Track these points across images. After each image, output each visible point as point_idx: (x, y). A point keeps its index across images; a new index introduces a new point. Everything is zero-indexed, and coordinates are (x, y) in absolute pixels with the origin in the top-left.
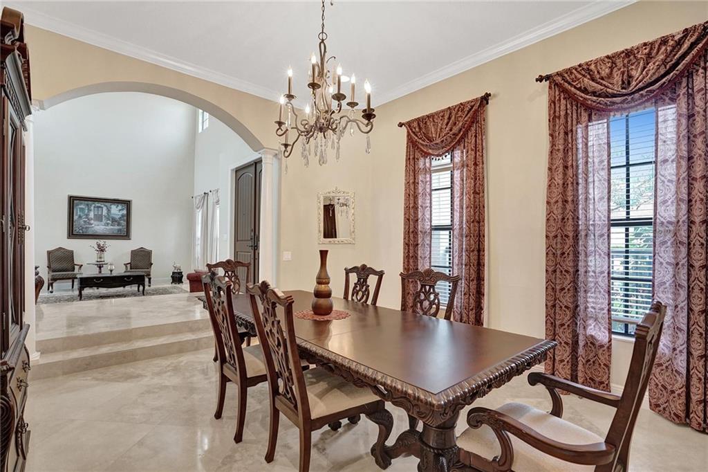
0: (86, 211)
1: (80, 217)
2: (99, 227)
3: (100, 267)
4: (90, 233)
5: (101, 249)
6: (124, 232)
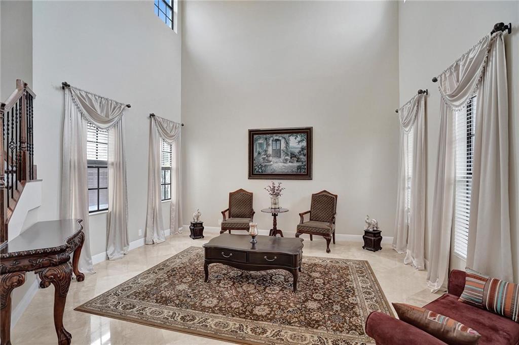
0: (265, 146)
1: (259, 153)
2: (278, 165)
3: (275, 215)
4: (269, 172)
5: (276, 193)
6: (304, 170)
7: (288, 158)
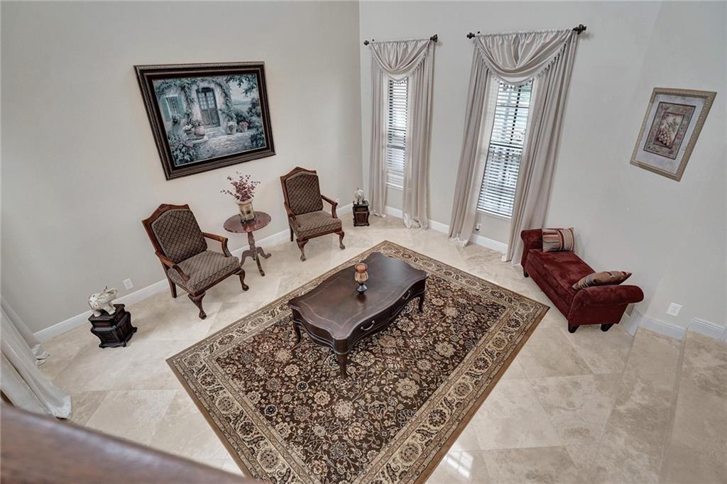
0: (185, 105)
1: (175, 122)
2: (217, 140)
4: (205, 157)
5: (243, 192)
6: (261, 142)
7: (233, 123)
